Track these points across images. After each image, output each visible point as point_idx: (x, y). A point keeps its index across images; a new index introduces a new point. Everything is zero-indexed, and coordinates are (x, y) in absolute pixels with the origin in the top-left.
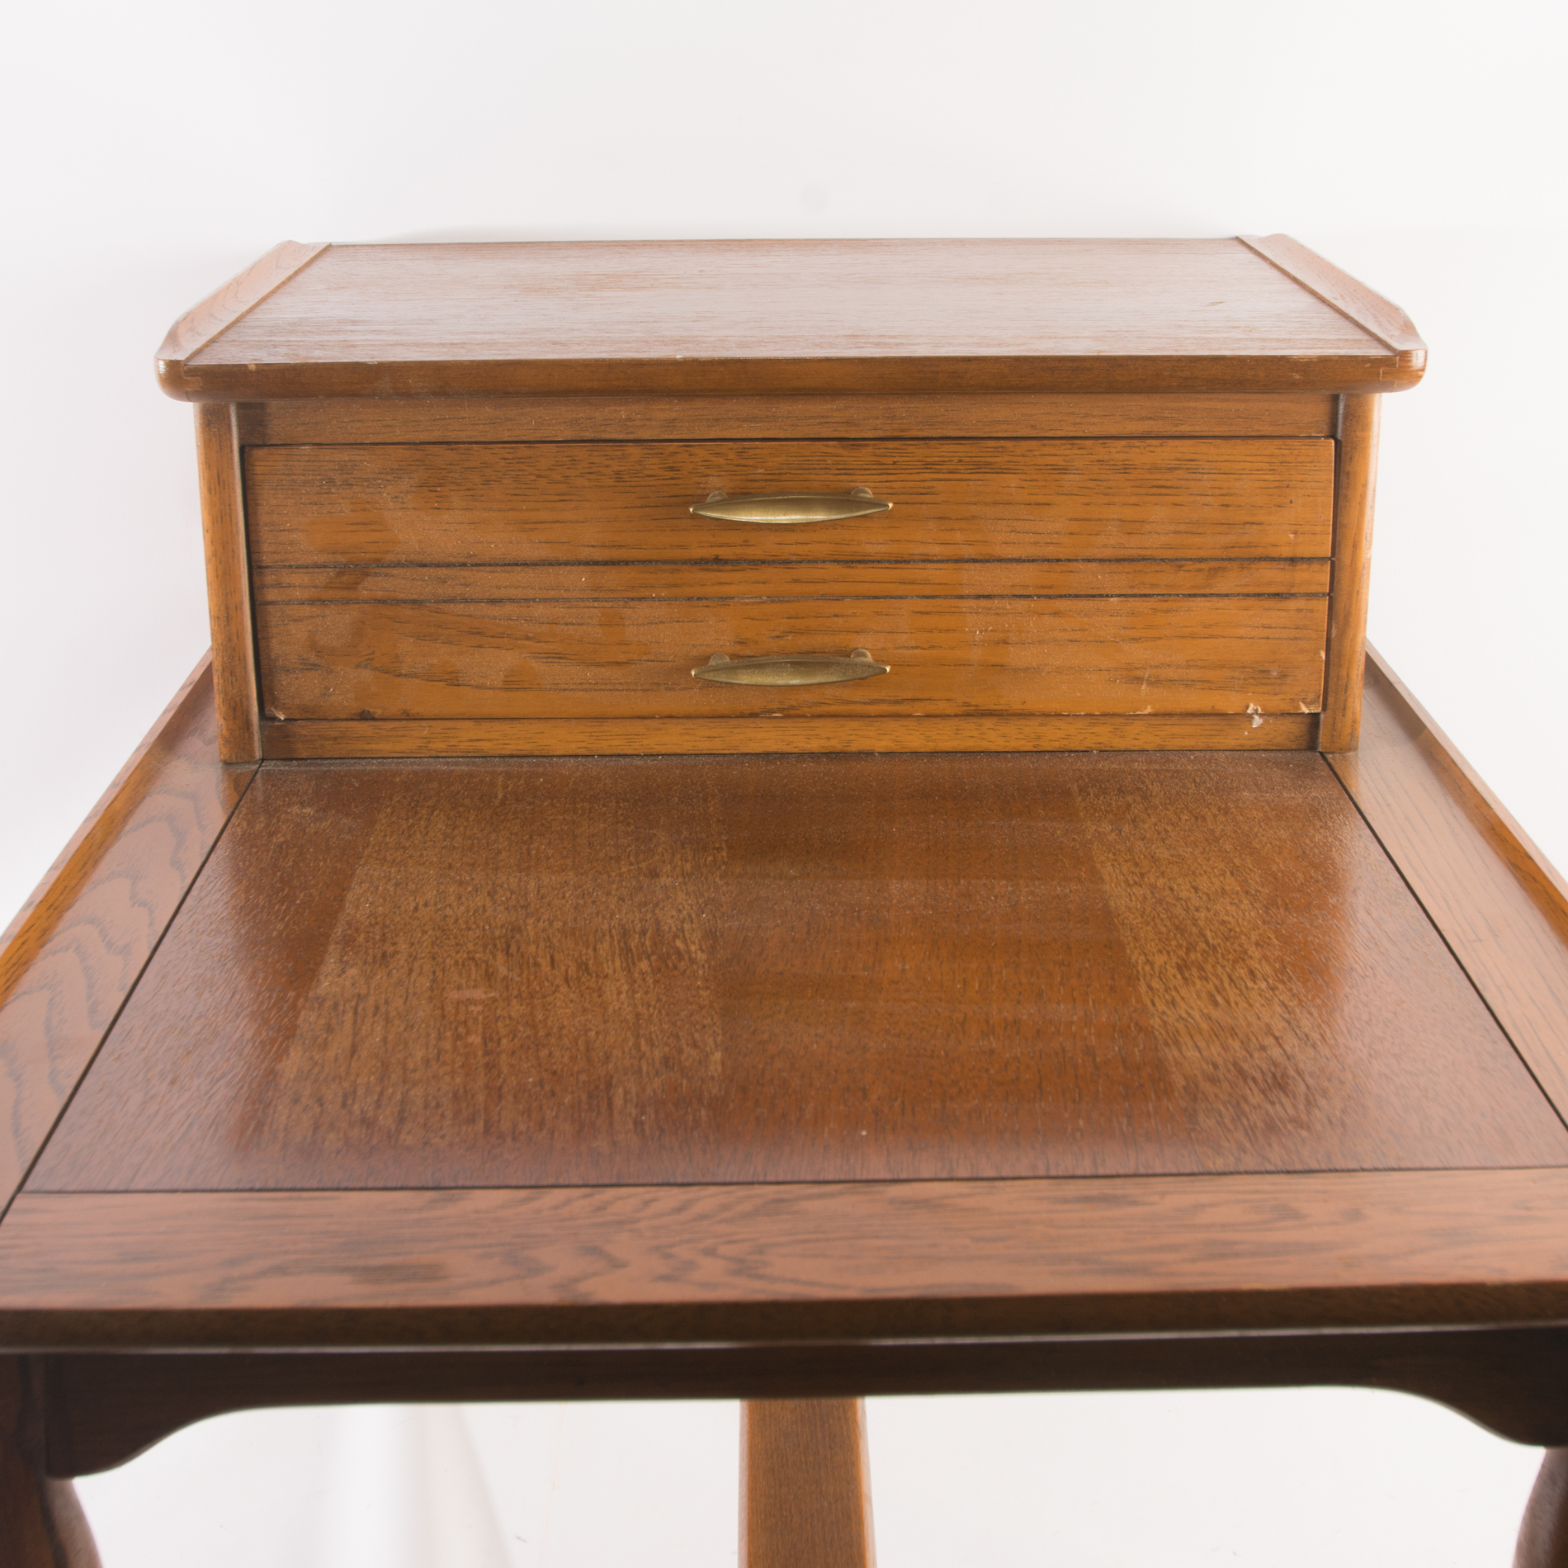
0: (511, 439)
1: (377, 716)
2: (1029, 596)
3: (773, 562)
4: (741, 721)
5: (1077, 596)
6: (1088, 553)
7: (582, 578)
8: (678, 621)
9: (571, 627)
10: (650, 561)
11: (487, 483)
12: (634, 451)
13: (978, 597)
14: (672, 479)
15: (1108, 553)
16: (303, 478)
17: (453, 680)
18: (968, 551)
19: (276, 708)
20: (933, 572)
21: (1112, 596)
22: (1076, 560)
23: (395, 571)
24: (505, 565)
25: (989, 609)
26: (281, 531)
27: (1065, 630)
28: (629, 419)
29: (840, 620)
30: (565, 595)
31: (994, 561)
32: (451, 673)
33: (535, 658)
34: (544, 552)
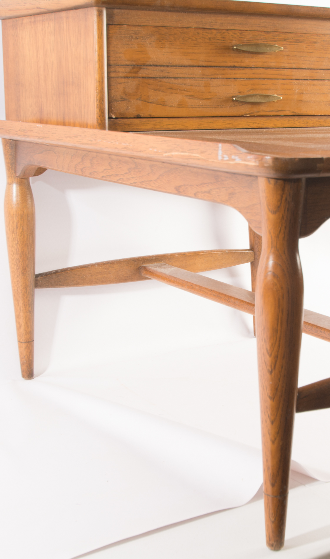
0: (182, 26)
1: (142, 117)
2: (307, 80)
3: (248, 67)
4: (238, 118)
5: (318, 80)
6: (321, 67)
7: (199, 71)
8: (224, 86)
9: (196, 87)
10: (217, 66)
11: (175, 40)
12: (214, 31)
13: (296, 79)
14: (224, 41)
15: (326, 67)
16: (124, 35)
17: (164, 104)
18: (294, 66)
19: (112, 114)
20: (286, 72)
21: (326, 80)
22: (318, 69)
23: (149, 68)
25: (299, 83)
26: (117, 53)
27: (316, 90)
28: (211, 22)
29: (264, 86)
30: (195, 76)
32: (163, 102)
33: (186, 97)
34: (190, 63)
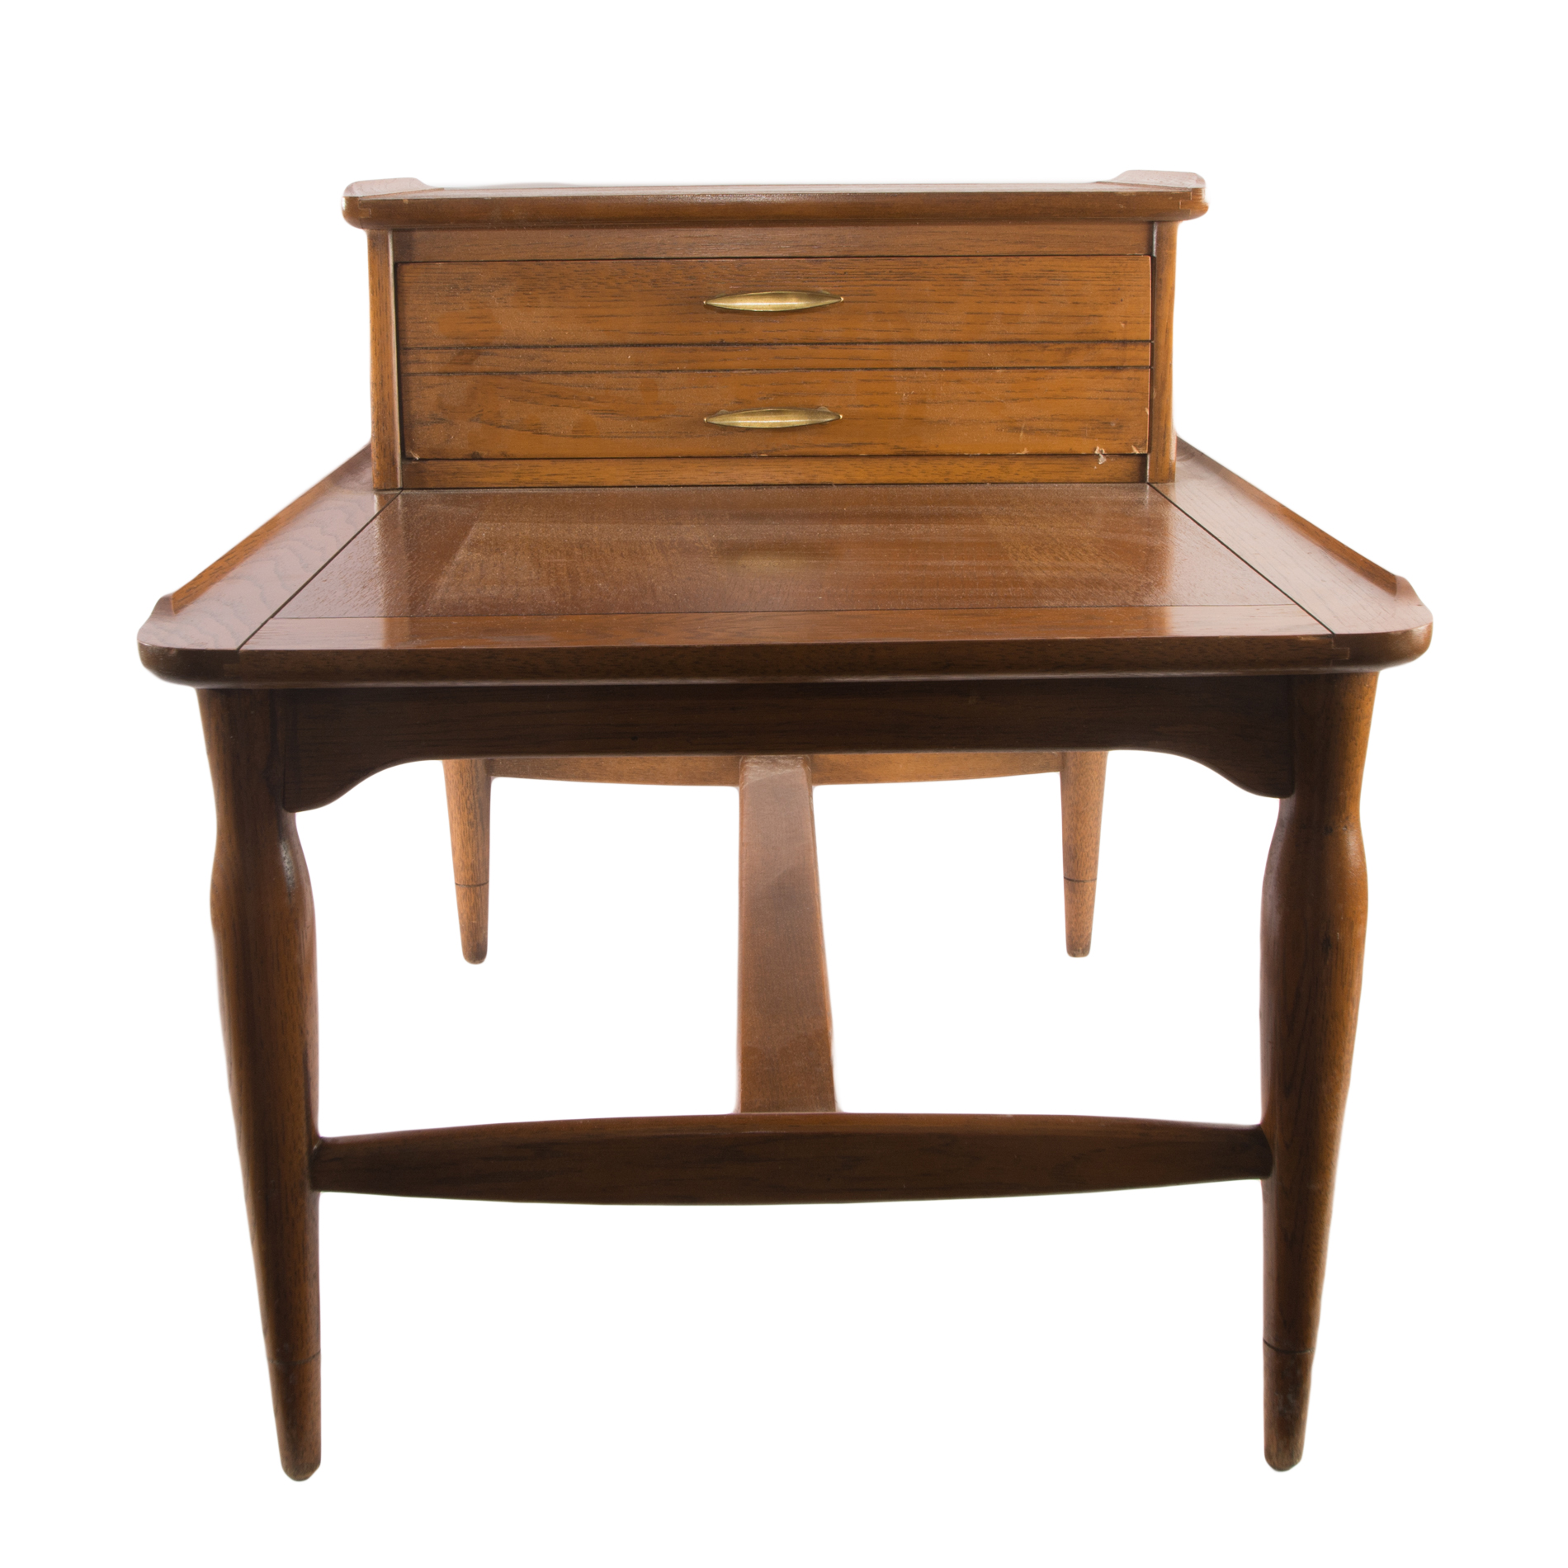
0: (581, 258)
1: (483, 457)
2: (940, 369)
3: (761, 344)
4: (739, 461)
5: (973, 368)
6: (981, 337)
7: (629, 355)
8: (695, 387)
9: (620, 391)
10: (676, 344)
11: (563, 288)
12: (668, 264)
13: (904, 369)
14: (692, 285)
15: (995, 337)
16: (437, 285)
17: (537, 430)
18: (897, 336)
19: (413, 451)
20: (873, 352)
21: (998, 368)
22: (972, 343)
23: (498, 351)
24: (575, 347)
25: (912, 378)
26: (420, 323)
27: (965, 393)
28: (662, 244)
29: (808, 386)
30: (617, 368)
31: (914, 343)
32: (536, 425)
33: (595, 414)
34: (603, 338)
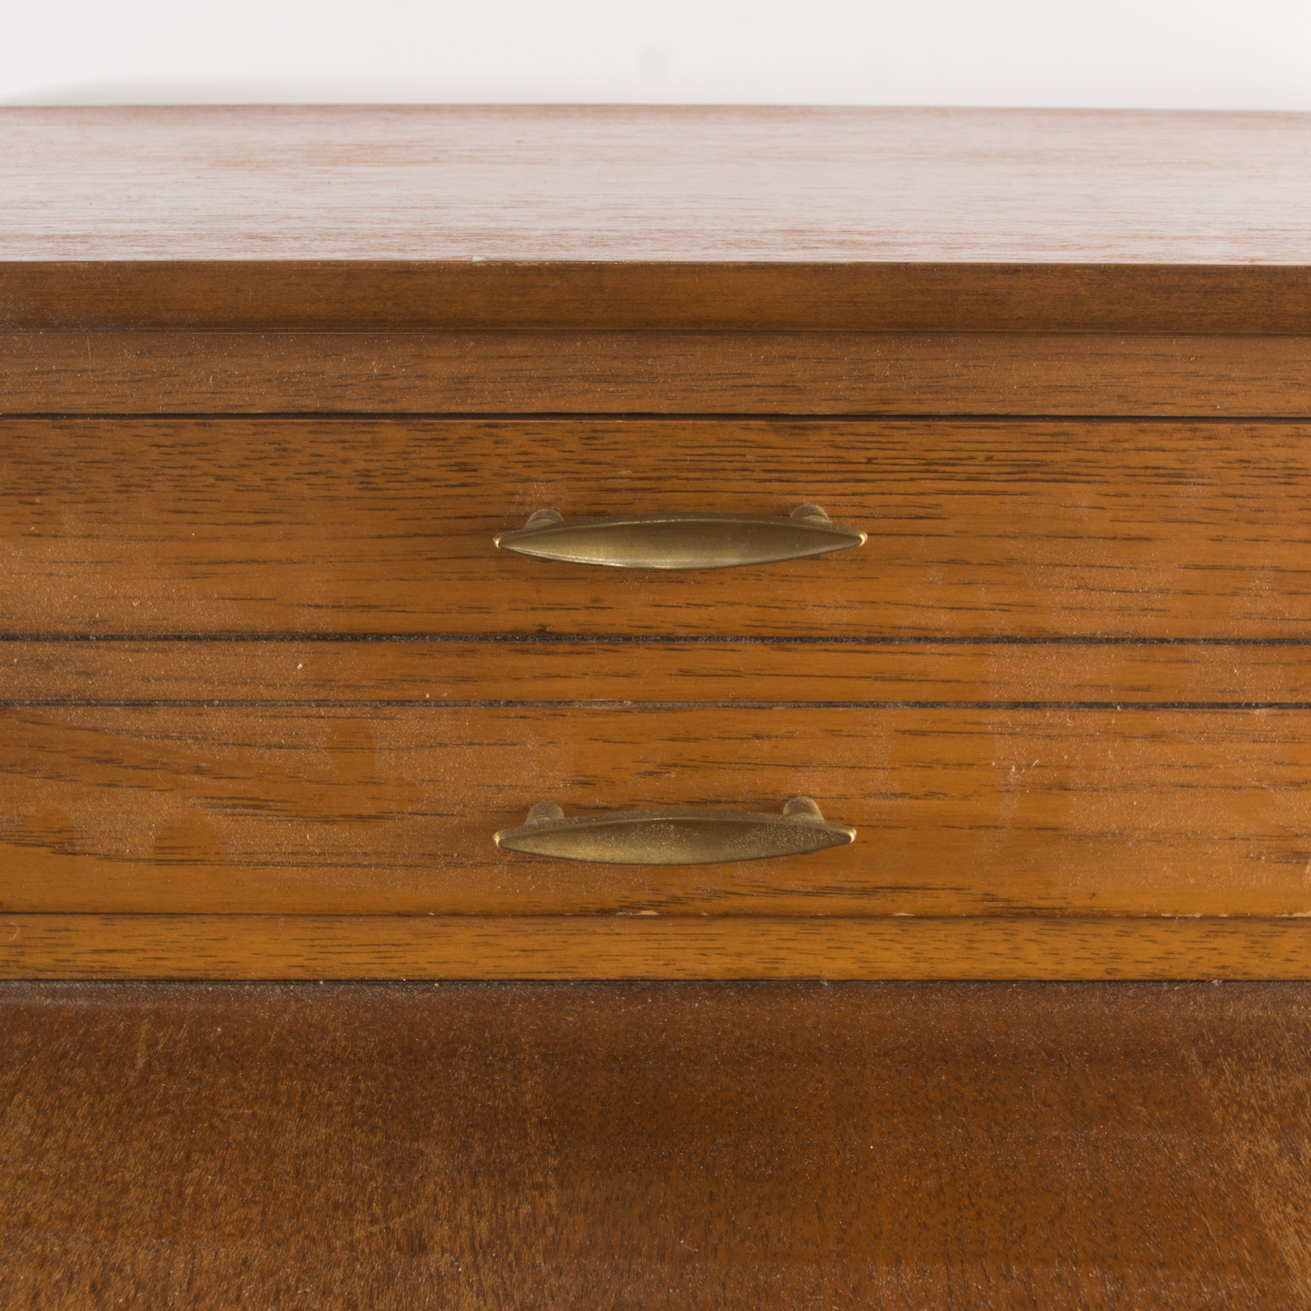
0: (170, 410)
2: (1107, 705)
3: (645, 638)
4: (583, 923)
5: (1194, 706)
6: (1218, 628)
7: (297, 663)
8: (471, 744)
9: (277, 752)
10: (422, 635)
11: (125, 489)
12: (395, 434)
13: (1015, 705)
14: (463, 485)
15: (1253, 628)
17: (64, 843)
18: (1000, 623)
20: (933, 660)
21: (1257, 706)
22: (1194, 641)
24: (158, 638)
25: (1035, 727)
27: (1170, 766)
28: (386, 376)
29: (765, 745)
30: (267, 694)
31: (1045, 641)
32: (60, 831)
33: (212, 806)
34: (229, 616)
